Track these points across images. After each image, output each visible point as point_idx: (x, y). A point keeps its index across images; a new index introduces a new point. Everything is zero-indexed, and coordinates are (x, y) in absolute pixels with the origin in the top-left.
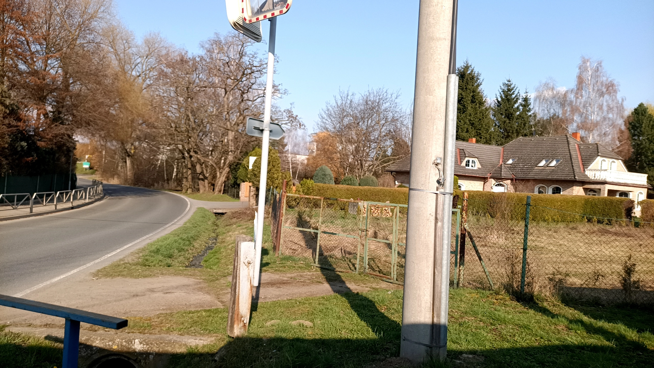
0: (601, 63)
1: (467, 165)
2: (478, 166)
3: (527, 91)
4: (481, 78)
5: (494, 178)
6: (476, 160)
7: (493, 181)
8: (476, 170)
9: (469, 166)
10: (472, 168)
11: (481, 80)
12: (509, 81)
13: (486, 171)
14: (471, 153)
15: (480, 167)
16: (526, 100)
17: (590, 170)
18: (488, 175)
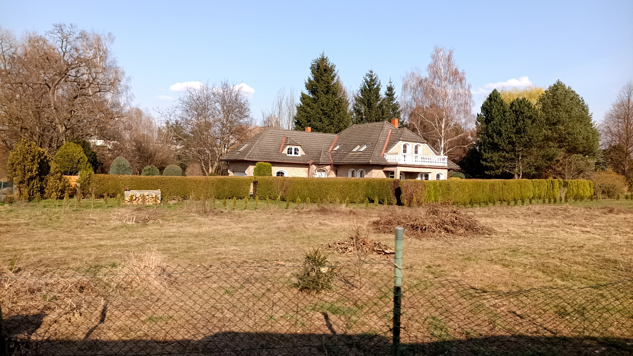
0: (451, 52)
1: (290, 152)
2: (301, 153)
3: (391, 81)
4: (336, 69)
5: (315, 165)
6: (299, 148)
7: (314, 167)
8: (299, 157)
9: (291, 153)
10: (296, 155)
11: (336, 71)
12: (371, 72)
13: (309, 157)
14: (295, 141)
15: (304, 154)
16: (390, 89)
17: (390, 154)
18: (310, 162)
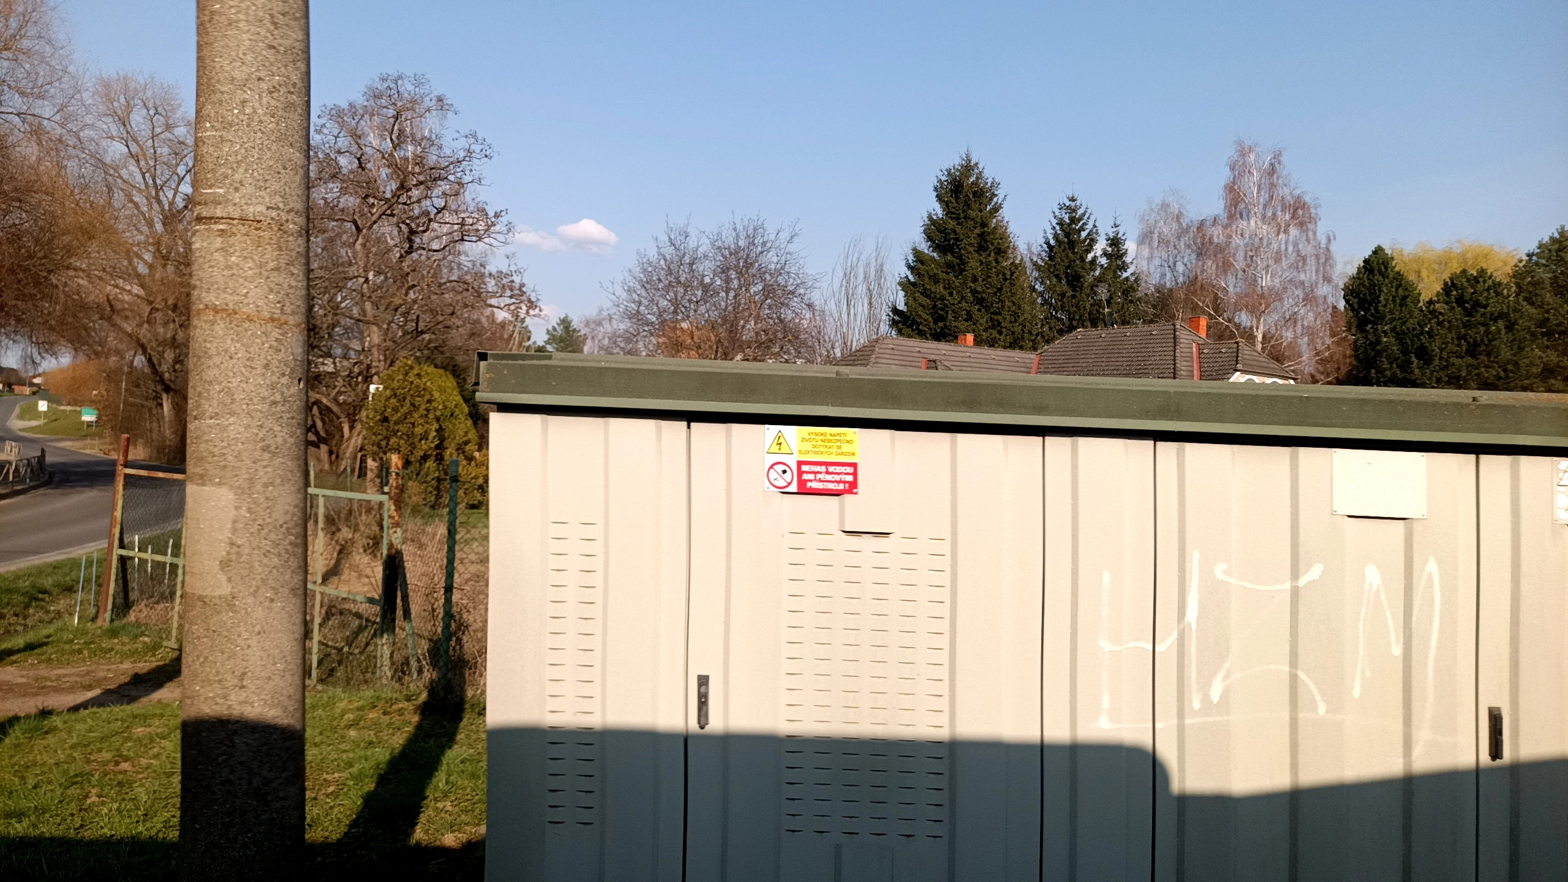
0: (1280, 154)
3: (1118, 223)
12: (1073, 200)
16: (1115, 242)
